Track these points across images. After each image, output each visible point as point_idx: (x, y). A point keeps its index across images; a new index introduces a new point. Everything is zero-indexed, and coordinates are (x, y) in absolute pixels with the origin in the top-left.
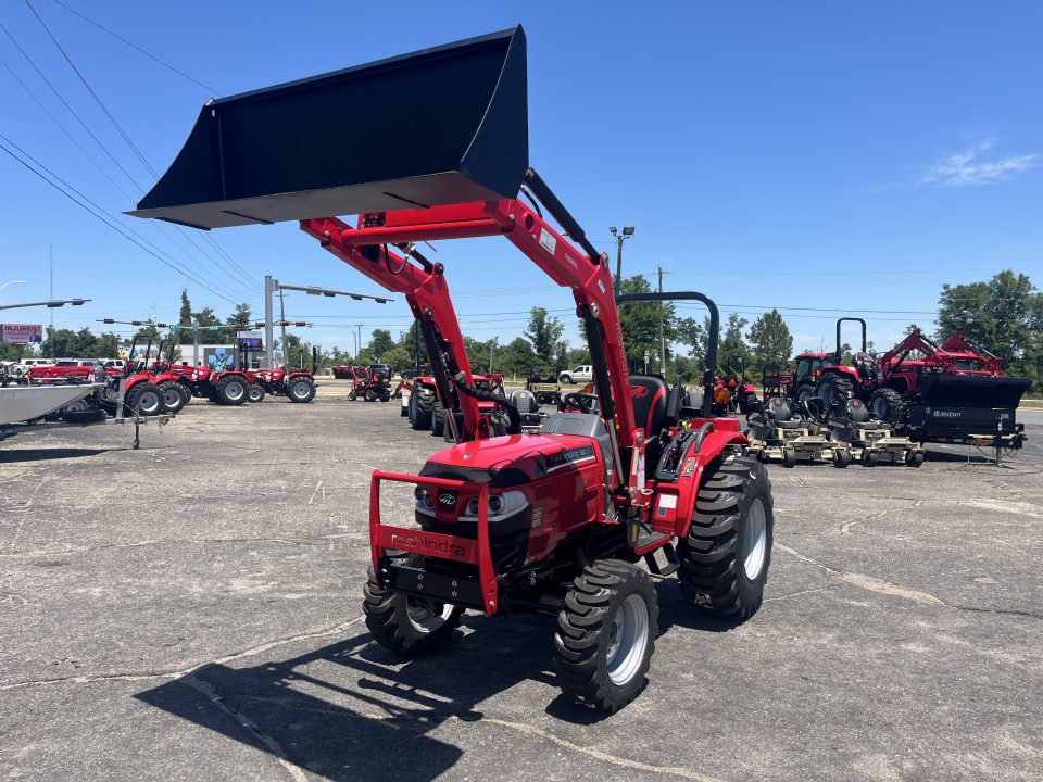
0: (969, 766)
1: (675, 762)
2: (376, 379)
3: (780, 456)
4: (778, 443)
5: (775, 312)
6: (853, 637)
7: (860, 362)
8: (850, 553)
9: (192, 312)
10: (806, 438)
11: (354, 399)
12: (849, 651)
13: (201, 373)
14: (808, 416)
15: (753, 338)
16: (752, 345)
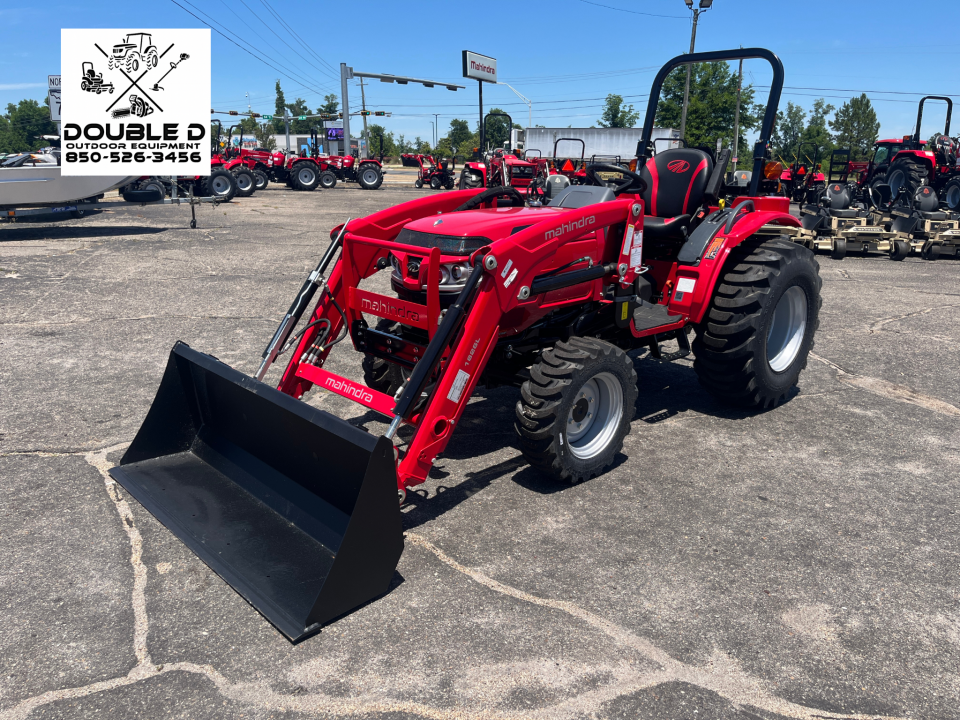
0: (934, 632)
1: (566, 595)
2: (440, 167)
3: (829, 247)
4: (829, 233)
5: (864, 96)
6: (841, 451)
7: (939, 146)
8: (873, 353)
9: (286, 102)
10: (864, 228)
11: (421, 187)
12: (831, 468)
13: (276, 159)
14: (871, 205)
15: (836, 125)
16: (834, 133)
